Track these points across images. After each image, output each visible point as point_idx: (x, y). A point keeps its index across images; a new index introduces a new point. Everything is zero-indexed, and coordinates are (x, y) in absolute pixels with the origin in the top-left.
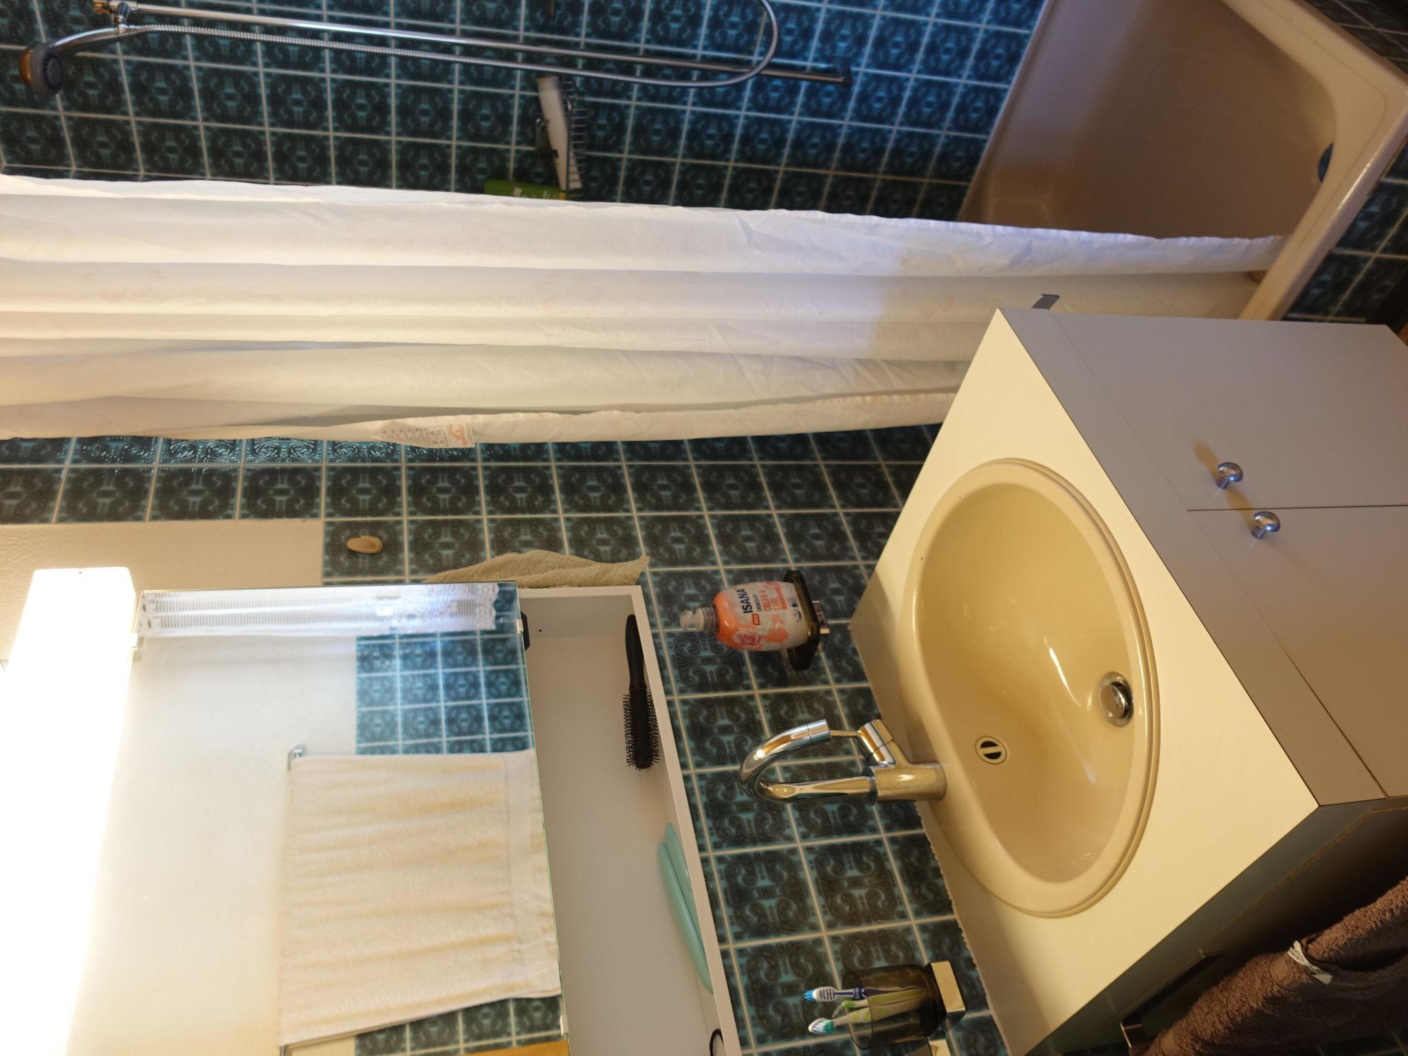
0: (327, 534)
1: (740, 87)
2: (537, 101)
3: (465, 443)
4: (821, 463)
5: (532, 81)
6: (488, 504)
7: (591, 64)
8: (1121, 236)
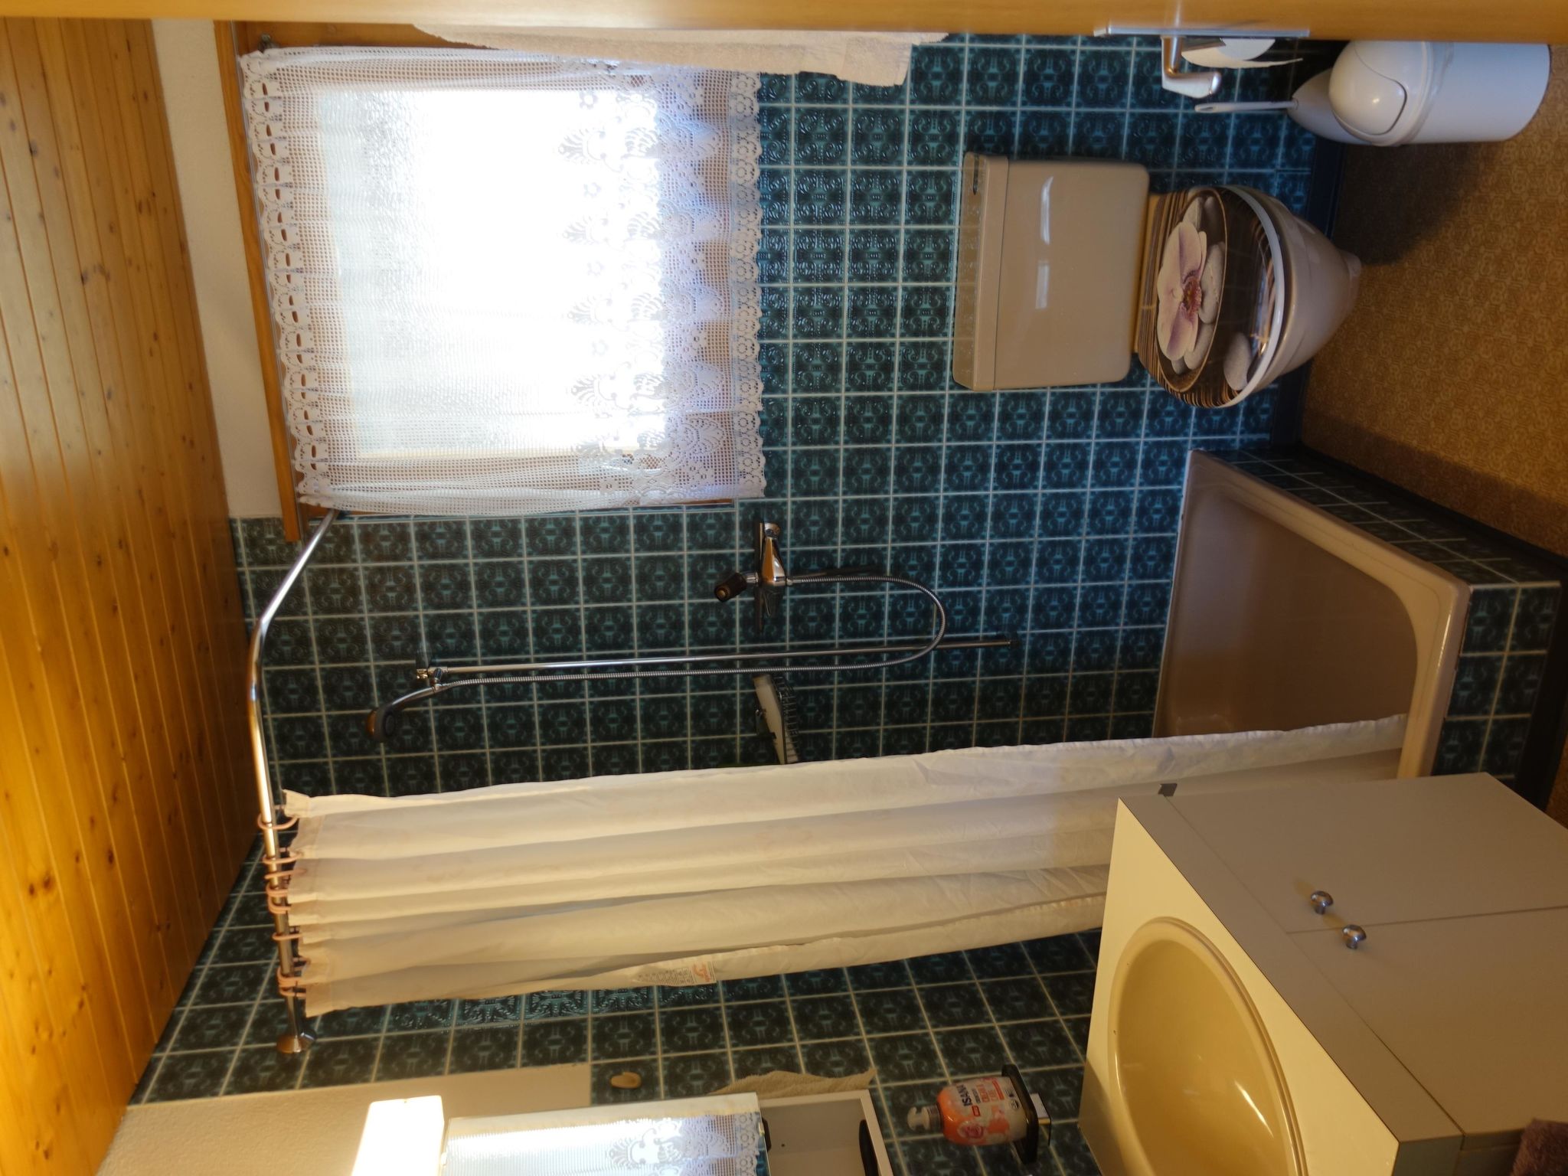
0: (594, 1075)
1: (925, 660)
2: (754, 696)
3: (708, 980)
4: (1038, 976)
5: (749, 681)
6: (731, 1038)
7: (796, 661)
8: (1251, 734)
